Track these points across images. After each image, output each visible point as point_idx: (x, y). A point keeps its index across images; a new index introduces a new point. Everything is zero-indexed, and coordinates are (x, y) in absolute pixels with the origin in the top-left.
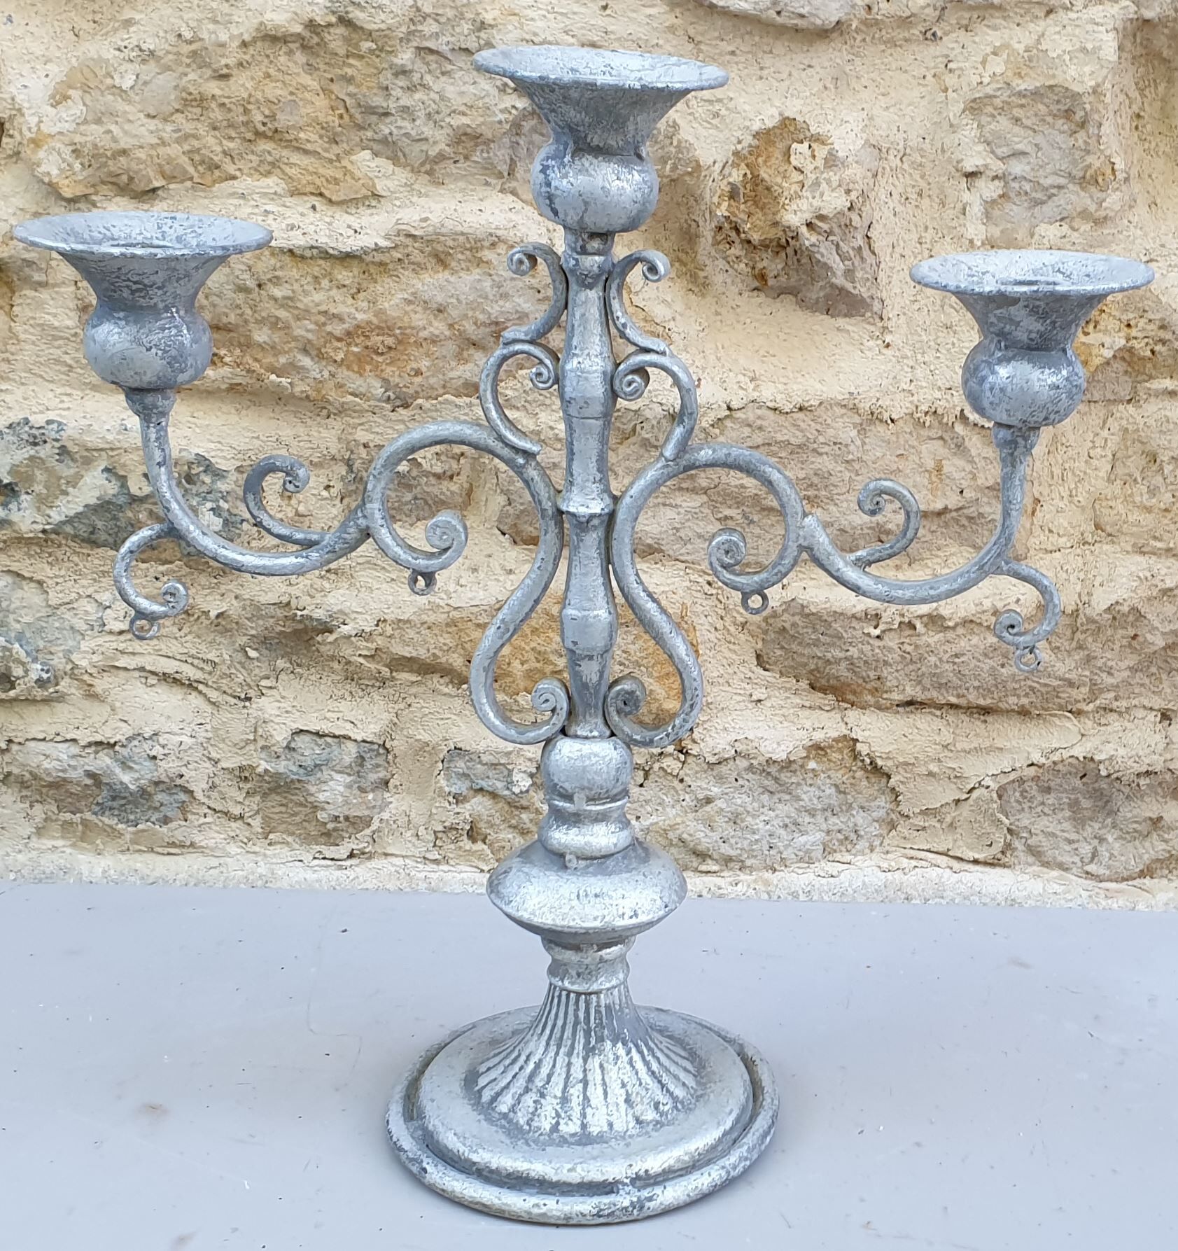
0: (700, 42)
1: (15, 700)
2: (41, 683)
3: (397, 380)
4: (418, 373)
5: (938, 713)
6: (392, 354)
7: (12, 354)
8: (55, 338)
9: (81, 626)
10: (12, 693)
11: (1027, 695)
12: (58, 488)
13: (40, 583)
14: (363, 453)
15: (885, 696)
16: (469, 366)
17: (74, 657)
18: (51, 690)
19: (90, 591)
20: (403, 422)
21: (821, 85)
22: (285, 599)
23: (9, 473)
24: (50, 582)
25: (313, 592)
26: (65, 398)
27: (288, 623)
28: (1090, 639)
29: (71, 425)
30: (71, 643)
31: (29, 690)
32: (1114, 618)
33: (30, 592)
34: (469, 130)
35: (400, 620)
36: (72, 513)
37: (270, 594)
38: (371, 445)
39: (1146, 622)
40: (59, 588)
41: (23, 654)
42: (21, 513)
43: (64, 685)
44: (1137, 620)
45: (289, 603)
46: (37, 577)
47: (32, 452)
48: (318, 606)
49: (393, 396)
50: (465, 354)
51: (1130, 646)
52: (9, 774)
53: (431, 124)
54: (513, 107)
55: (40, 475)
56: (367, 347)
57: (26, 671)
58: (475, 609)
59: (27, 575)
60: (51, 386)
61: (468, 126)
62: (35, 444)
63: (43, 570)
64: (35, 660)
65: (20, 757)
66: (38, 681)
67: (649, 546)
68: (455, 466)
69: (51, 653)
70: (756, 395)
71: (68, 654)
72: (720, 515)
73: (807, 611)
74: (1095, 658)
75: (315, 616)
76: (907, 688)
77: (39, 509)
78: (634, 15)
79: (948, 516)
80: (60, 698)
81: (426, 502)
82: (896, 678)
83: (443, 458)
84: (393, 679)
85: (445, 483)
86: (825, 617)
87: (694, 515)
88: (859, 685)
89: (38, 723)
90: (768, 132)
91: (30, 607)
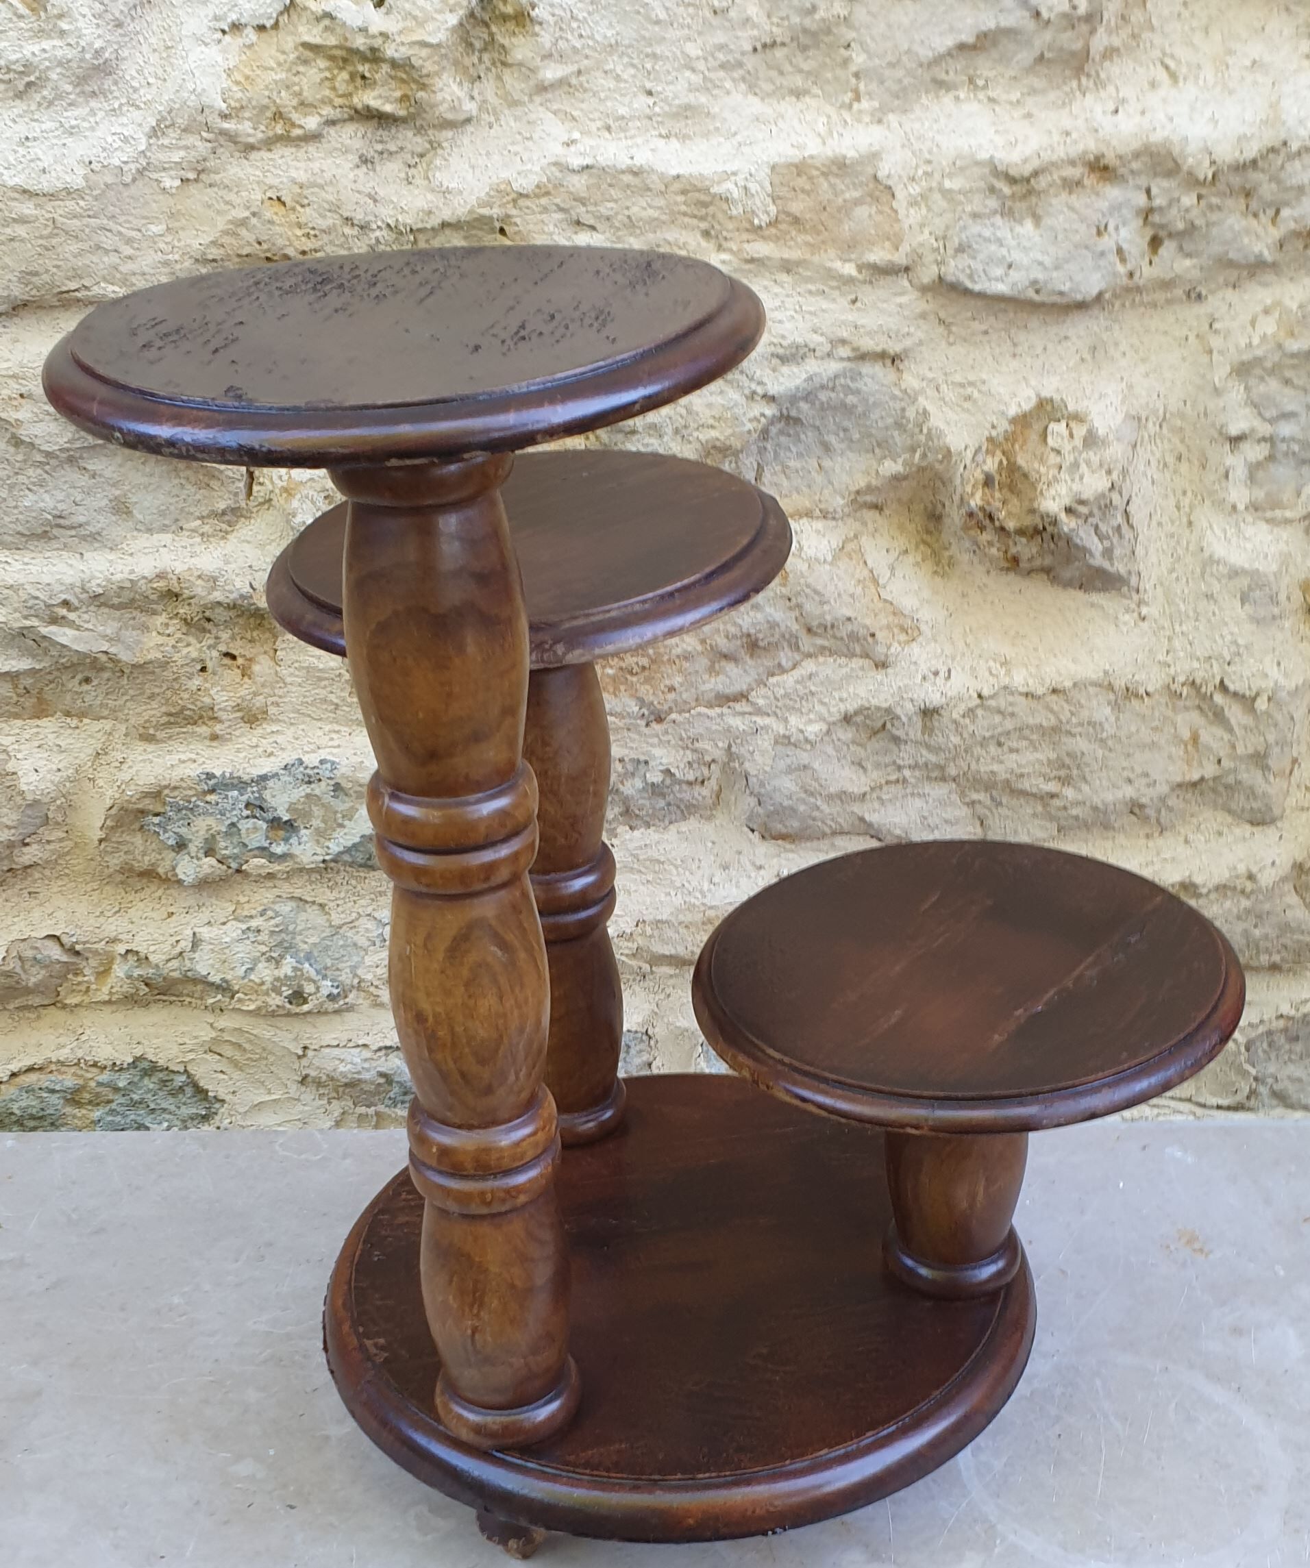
0: (951, 324)
1: (309, 1012)
2: (331, 997)
3: (651, 698)
4: (672, 689)
6: (647, 673)
7: (280, 697)
8: (320, 679)
9: (363, 942)
10: (306, 1008)
12: (335, 822)
13: (321, 905)
16: (721, 678)
17: (359, 972)
18: (341, 1002)
19: (369, 910)
20: (657, 736)
21: (1078, 357)
23: (287, 811)
24: (331, 904)
26: (334, 736)
29: (345, 762)
30: (356, 959)
31: (322, 1004)
33: (312, 913)
34: (718, 444)
35: (658, 921)
36: (349, 844)
40: (340, 909)
41: (313, 973)
42: (302, 847)
43: (351, 998)
46: (319, 900)
47: (308, 791)
49: (646, 713)
50: (717, 666)
52: (307, 1076)
53: (679, 438)
54: (763, 415)
55: (317, 811)
56: (621, 669)
57: (318, 988)
59: (309, 899)
60: (319, 724)
61: (718, 439)
62: (310, 783)
63: (323, 894)
64: (325, 977)
65: (316, 1062)
66: (328, 996)
68: (706, 772)
69: (338, 969)
70: (1007, 681)
71: (354, 969)
72: (968, 800)
77: (318, 842)
78: (885, 305)
79: (1204, 785)
80: (350, 1008)
81: (678, 807)
83: (695, 766)
84: (652, 972)
85: (697, 788)
87: (942, 802)
89: (329, 1032)
90: (1025, 416)
91: (314, 928)
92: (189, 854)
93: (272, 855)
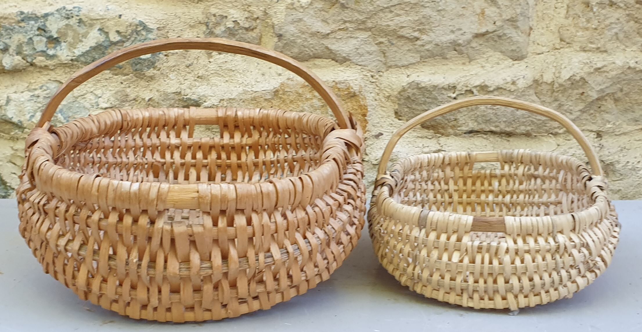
5: (485, 136)
9: (88, 106)
11: (530, 125)
12: (78, 39)
14: (213, 19)
15: (459, 129)
19: (92, 89)
22: (179, 90)
23: (56, 32)
25: (191, 87)
27: (180, 102)
28: (560, 95)
29: (85, 7)
32: (572, 84)
35: (230, 99)
36: (84, 51)
37: (172, 89)
38: (217, 15)
39: (588, 85)
41: (62, 118)
42: (61, 52)
44: (583, 84)
45: (180, 93)
47: (67, 22)
48: (194, 93)
51: (580, 99)
55: (70, 33)
58: (264, 92)
62: (68, 18)
67: (344, 57)
68: (255, 24)
72: (377, 42)
73: (420, 86)
74: (563, 105)
75: (192, 98)
76: (470, 124)
77: (69, 49)
79: (488, 36)
82: (464, 119)
83: (250, 20)
85: (250, 32)
86: (429, 89)
87: (365, 42)
88: (446, 124)
92: (9, 53)
93: (48, 55)
